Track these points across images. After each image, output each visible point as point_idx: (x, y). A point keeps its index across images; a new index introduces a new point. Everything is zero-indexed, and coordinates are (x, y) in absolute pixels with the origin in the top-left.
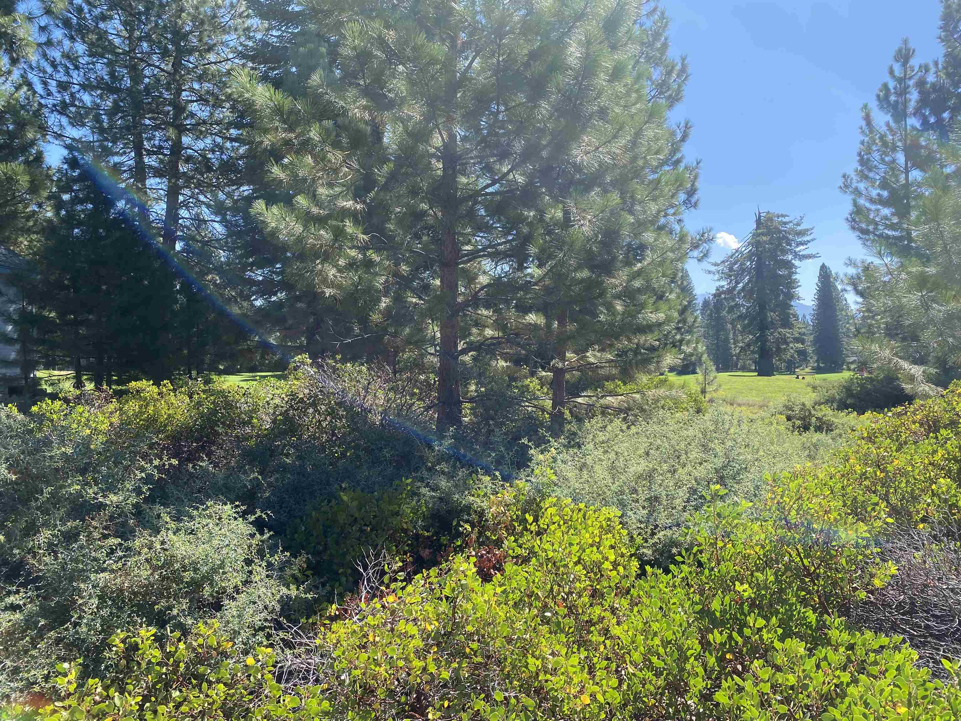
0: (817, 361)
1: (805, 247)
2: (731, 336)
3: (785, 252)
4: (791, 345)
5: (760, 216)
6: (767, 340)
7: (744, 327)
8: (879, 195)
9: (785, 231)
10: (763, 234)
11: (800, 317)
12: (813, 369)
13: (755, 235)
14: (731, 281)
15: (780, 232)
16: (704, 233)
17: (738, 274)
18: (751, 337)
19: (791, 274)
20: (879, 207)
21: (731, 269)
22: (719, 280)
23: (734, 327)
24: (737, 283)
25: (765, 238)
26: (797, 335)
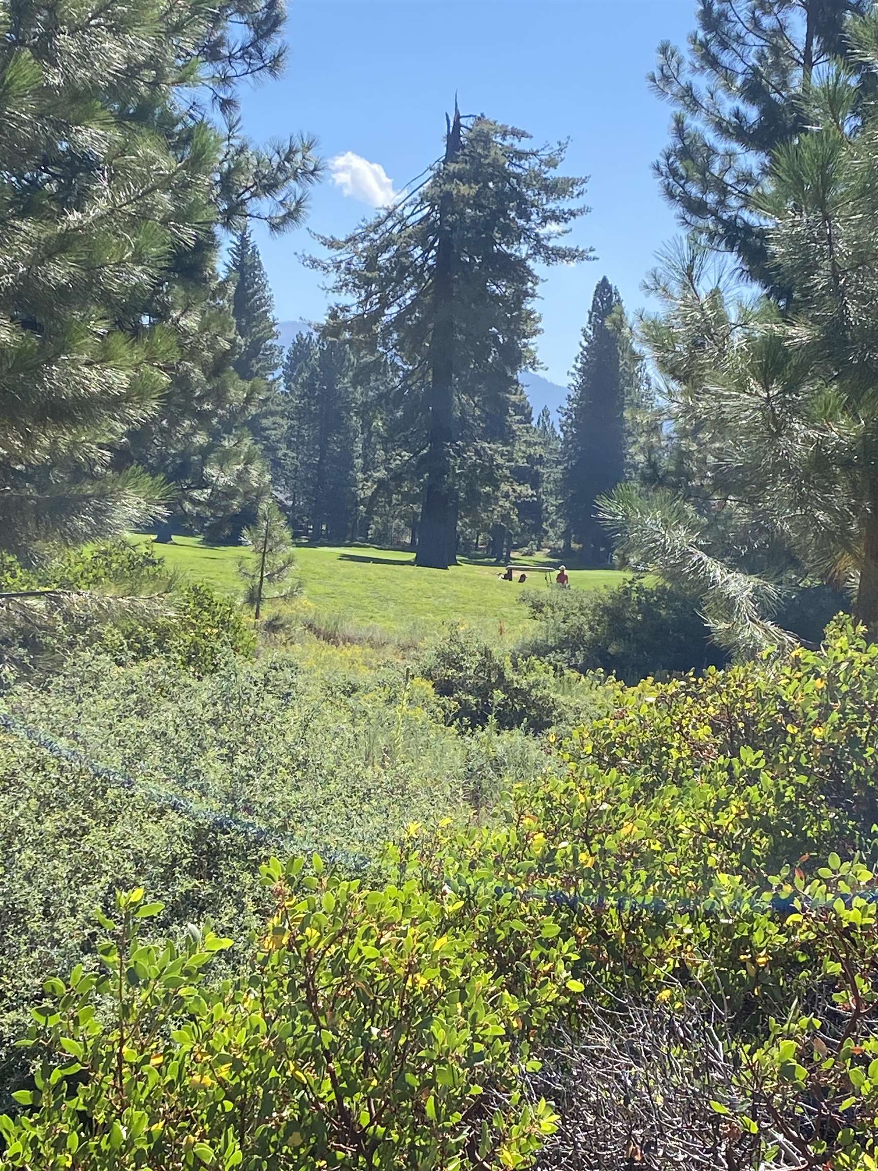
0: (565, 535)
1: (562, 226)
2: (359, 448)
3: (513, 234)
4: (505, 487)
5: (457, 125)
6: (445, 469)
7: (394, 427)
8: (737, 114)
9: (517, 177)
10: (460, 176)
11: (535, 415)
12: (554, 553)
13: (442, 177)
14: (369, 295)
15: (506, 176)
16: (292, 152)
17: (389, 280)
18: (406, 455)
19: (522, 295)
20: (736, 147)
21: (371, 263)
22: (338, 289)
23: (367, 424)
24: (385, 303)
25: (464, 189)
26: (522, 463)
